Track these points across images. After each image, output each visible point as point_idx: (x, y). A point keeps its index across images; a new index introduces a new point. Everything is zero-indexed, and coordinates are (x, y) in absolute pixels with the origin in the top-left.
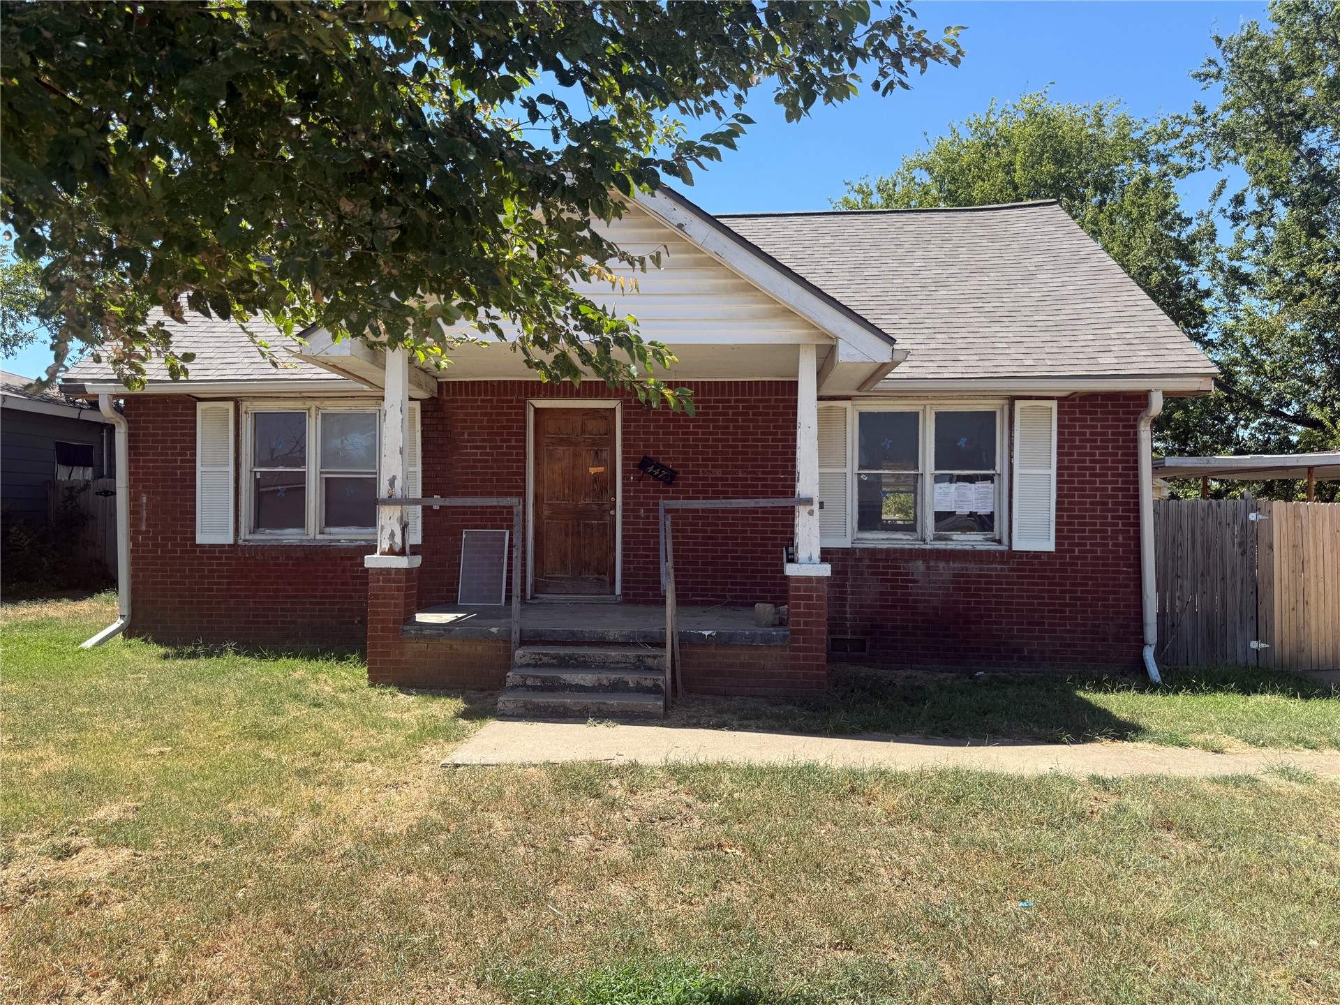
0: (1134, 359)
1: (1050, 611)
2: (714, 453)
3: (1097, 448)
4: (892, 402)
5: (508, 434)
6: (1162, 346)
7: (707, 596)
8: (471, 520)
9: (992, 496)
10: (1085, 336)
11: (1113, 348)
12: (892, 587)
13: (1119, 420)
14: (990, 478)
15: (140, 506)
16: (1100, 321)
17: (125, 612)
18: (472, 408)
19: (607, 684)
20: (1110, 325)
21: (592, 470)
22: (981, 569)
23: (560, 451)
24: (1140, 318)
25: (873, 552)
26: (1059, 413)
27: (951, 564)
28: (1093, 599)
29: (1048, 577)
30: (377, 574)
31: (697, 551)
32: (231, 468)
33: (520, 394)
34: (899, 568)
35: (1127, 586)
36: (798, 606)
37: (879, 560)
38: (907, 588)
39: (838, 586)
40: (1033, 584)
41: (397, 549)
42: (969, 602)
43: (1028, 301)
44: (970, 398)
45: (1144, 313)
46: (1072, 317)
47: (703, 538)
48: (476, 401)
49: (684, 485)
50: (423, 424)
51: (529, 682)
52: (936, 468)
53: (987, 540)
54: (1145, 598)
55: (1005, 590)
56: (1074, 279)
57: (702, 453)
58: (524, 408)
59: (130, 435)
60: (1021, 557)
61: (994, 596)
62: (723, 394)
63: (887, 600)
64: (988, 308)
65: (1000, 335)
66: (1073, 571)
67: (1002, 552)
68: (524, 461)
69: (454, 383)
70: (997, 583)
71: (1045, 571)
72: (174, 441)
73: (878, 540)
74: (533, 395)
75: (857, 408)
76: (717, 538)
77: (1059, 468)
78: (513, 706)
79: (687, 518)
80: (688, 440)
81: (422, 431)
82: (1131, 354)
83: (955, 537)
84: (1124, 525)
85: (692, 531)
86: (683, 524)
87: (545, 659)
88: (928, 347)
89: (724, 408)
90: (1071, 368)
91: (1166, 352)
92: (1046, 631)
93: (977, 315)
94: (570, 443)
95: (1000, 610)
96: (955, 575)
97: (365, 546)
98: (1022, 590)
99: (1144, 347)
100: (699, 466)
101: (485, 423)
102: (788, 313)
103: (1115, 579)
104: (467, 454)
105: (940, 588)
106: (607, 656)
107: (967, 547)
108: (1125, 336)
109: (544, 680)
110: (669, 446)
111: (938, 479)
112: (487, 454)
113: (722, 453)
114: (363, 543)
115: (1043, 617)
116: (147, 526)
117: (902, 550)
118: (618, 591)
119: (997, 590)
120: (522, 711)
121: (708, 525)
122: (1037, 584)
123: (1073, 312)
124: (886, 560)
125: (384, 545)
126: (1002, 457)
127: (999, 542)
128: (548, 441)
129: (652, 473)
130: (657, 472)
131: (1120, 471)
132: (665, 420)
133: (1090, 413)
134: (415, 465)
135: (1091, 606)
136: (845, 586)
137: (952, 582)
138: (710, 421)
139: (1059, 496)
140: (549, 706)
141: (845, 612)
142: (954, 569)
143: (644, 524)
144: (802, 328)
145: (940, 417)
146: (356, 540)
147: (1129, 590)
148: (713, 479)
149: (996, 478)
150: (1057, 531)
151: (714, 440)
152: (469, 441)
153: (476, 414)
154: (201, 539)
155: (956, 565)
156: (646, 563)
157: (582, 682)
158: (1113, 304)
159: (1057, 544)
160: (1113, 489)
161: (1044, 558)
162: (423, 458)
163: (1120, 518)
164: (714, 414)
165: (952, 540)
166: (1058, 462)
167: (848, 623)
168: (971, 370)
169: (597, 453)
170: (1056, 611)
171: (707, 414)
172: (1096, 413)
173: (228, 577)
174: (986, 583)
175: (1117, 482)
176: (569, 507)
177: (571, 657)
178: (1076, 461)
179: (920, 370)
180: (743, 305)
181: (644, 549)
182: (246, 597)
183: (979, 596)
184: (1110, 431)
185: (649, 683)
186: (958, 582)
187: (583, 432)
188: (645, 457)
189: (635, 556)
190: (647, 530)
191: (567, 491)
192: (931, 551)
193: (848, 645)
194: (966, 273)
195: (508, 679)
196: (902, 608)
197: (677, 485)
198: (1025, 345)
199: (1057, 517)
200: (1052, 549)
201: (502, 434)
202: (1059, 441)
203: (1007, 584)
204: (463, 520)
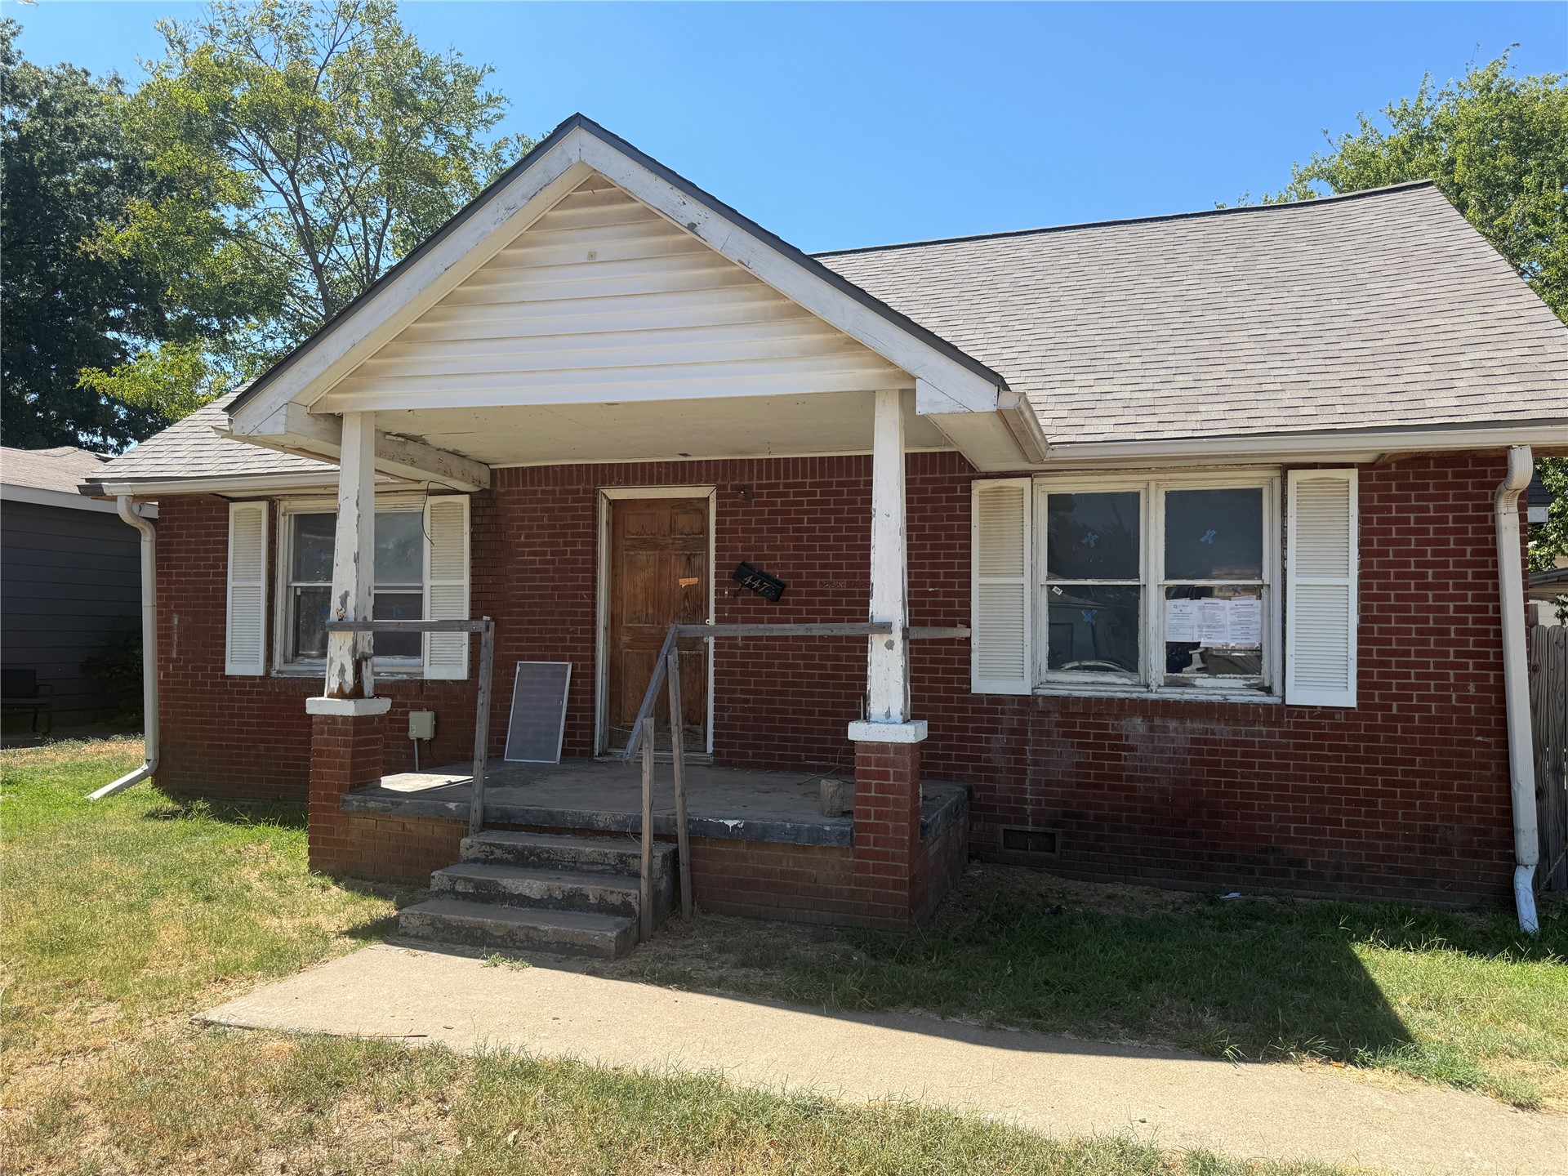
0: (1490, 398)
1: (1348, 802)
2: (836, 557)
3: (1429, 542)
4: (1096, 478)
5: (574, 535)
6: (1546, 376)
7: (825, 759)
8: (528, 649)
9: (1258, 618)
10: (1414, 367)
11: (1457, 383)
12: (1095, 756)
13: (1468, 497)
14: (1256, 591)
15: (171, 628)
16: (1449, 343)
17: (151, 757)
18: (531, 501)
19: (560, 897)
20: (1463, 349)
21: (683, 582)
22: (1236, 733)
23: (643, 556)
24: (1520, 336)
25: (1063, 702)
26: (1361, 488)
27: (1188, 724)
28: (1424, 785)
29: (1345, 748)
30: (321, 723)
31: (812, 694)
32: (263, 583)
33: (588, 482)
34: (1105, 727)
35: (1486, 767)
36: (866, 788)
37: (1074, 715)
38: (1118, 758)
39: (1013, 751)
40: (1320, 758)
41: (347, 689)
42: (1218, 784)
43: (1339, 322)
44: (1216, 468)
45: (1529, 327)
46: (1403, 340)
47: (821, 676)
48: (535, 493)
49: (796, 602)
50: (472, 524)
51: (459, 887)
52: (1167, 577)
53: (1250, 687)
54: (1515, 787)
55: (1274, 766)
56: (1425, 285)
57: (819, 557)
58: (595, 500)
59: (158, 544)
60: (1300, 716)
61: (1257, 776)
62: (849, 474)
63: (1088, 776)
64: (1273, 334)
65: (1277, 372)
66: (1388, 739)
67: (1268, 708)
68: (594, 571)
69: (509, 469)
70: (1262, 755)
71: (1341, 738)
72: (207, 551)
73: (1078, 683)
74: (604, 484)
75: (1045, 488)
76: (839, 677)
77: (1361, 576)
78: (418, 923)
79: (799, 648)
80: (800, 539)
81: (472, 534)
82: (1488, 390)
83: (1198, 682)
84: (1477, 666)
85: (806, 667)
86: (795, 657)
87: (498, 853)
88: (1156, 394)
89: (850, 493)
90: (1376, 416)
91: (1551, 385)
92: (1343, 834)
93: (1253, 345)
94: (655, 546)
95: (1268, 797)
96: (1194, 741)
97: (406, 681)
98: (1303, 768)
99: (1513, 379)
100: (815, 575)
101: (545, 522)
102: (852, 345)
103: (1462, 754)
104: (524, 562)
105: (1170, 760)
106: (579, 853)
107: (1214, 699)
108: (1484, 363)
109: (478, 885)
110: (777, 548)
111: (1174, 593)
112: (548, 562)
113: (847, 557)
114: (405, 677)
115: (1338, 811)
116: (178, 653)
117: (1110, 701)
118: (710, 749)
119: (1262, 766)
120: (428, 930)
121: (828, 658)
122: (1328, 759)
123: (1408, 333)
124: (1086, 715)
125: (332, 684)
126: (1272, 558)
127: (1269, 690)
128: (628, 543)
129: (750, 586)
130: (756, 585)
131: (1470, 579)
132: (771, 512)
133: (1414, 487)
134: (462, 578)
135: (1420, 796)
136: (1023, 752)
137: (1190, 751)
138: (832, 512)
139: (1363, 619)
140: (463, 927)
141: (1024, 791)
142: (1193, 731)
143: (743, 656)
144: (873, 367)
145: (1174, 501)
146: (398, 673)
147: (1489, 773)
148: (835, 594)
149: (1264, 591)
150: (1360, 675)
151: (836, 539)
152: (526, 545)
153: (535, 510)
154: (230, 669)
155: (1195, 726)
156: (744, 710)
157: (527, 892)
158: (1479, 317)
159: (1359, 696)
160: (1457, 609)
161: (1340, 718)
162: (473, 567)
163: (1469, 655)
164: (836, 503)
165: (1194, 686)
166: (1362, 566)
167: (1029, 808)
168: (1210, 425)
169: (689, 559)
170: (1359, 803)
171: (828, 502)
172: (1426, 487)
173: (258, 717)
174: (1244, 755)
175: (1464, 598)
176: (653, 631)
177: (532, 851)
178: (1391, 564)
179: (1130, 428)
180: (788, 338)
181: (743, 691)
182: (276, 741)
183: (1233, 775)
184: (1451, 516)
185: (616, 899)
186: (1199, 752)
187: (672, 530)
188: (743, 564)
189: (730, 700)
190: (746, 665)
191: (651, 611)
192: (1155, 702)
193: (1030, 841)
194: (1257, 289)
195: (433, 882)
196: (1112, 788)
197: (787, 602)
198: (1311, 385)
199: (1360, 652)
200: (1352, 702)
201: (564, 535)
202: (1363, 533)
203: (1278, 756)
204: (518, 648)
